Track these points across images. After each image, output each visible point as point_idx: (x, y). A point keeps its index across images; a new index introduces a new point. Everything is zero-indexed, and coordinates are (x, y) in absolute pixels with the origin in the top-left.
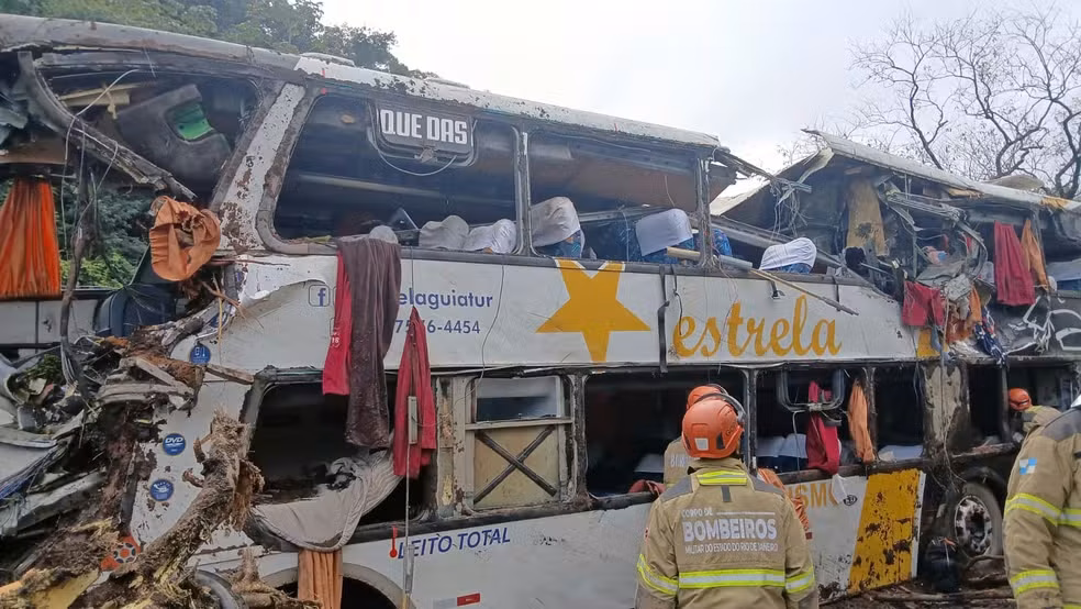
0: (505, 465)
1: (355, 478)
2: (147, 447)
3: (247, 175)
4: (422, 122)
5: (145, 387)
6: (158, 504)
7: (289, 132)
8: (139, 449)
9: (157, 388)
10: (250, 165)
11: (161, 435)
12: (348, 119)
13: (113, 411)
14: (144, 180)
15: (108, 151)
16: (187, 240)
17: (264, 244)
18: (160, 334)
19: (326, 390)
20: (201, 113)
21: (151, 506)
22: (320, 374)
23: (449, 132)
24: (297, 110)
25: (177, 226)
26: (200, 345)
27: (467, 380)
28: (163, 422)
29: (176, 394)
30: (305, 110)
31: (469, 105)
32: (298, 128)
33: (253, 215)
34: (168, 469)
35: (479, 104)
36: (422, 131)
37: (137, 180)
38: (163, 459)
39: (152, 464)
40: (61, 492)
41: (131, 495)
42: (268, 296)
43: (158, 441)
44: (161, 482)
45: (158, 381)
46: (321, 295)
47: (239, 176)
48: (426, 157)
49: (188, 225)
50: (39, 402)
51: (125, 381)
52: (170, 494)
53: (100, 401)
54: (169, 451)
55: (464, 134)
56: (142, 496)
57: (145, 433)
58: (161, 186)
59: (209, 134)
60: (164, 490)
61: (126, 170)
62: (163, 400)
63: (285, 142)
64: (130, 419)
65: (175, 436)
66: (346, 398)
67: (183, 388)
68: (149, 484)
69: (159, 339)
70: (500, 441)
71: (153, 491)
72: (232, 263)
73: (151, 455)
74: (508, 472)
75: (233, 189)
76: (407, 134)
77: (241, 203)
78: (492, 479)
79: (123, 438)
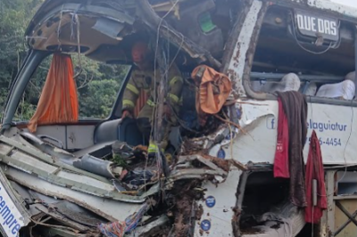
0: (347, 219)
1: (283, 223)
2: (200, 203)
3: (238, 52)
4: (316, 22)
5: (201, 171)
6: (204, 233)
7: (256, 28)
8: (195, 204)
9: (208, 171)
10: (239, 48)
11: (205, 197)
12: (279, 20)
13: (181, 184)
14: (196, 56)
15: (178, 38)
16: (217, 90)
17: (246, 94)
18: (200, 143)
19: (276, 175)
20: (209, 16)
21: (201, 234)
22: (272, 166)
23: (329, 29)
24: (259, 15)
25: (212, 82)
26: (221, 149)
27: (334, 172)
28: (206, 190)
29: (218, 175)
30: (263, 14)
31: (336, 12)
32: (260, 25)
33: (241, 77)
34: (208, 215)
35: (341, 11)
36: (316, 27)
37: (192, 56)
38: (206, 209)
39: (201, 212)
40: (150, 226)
41: (193, 227)
42: (251, 123)
43: (204, 200)
44: (206, 221)
45: (209, 168)
46: (273, 123)
47: (235, 54)
48: (319, 43)
49: (217, 82)
50: (120, 179)
51: (189, 168)
52: (209, 227)
53: (173, 178)
54: (208, 205)
55: (335, 29)
56: (197, 229)
57: (198, 196)
58: (204, 60)
59: (215, 29)
60: (206, 225)
61: (187, 50)
62: (211, 178)
63: (254, 33)
64: (192, 188)
65: (211, 197)
66: (289, 179)
67: (221, 172)
68: (200, 222)
69: (202, 146)
70: (346, 206)
71: (202, 226)
72: (233, 104)
73: (201, 207)
74: (348, 223)
75: (232, 62)
76: (309, 29)
77: (236, 70)
78: (340, 226)
79: (185, 198)
